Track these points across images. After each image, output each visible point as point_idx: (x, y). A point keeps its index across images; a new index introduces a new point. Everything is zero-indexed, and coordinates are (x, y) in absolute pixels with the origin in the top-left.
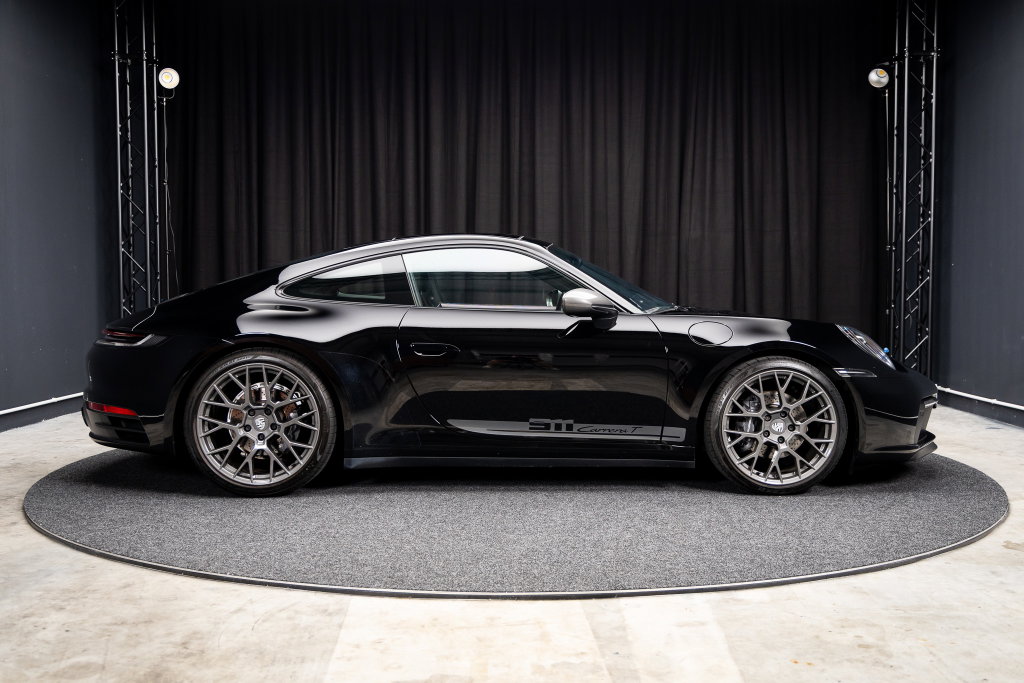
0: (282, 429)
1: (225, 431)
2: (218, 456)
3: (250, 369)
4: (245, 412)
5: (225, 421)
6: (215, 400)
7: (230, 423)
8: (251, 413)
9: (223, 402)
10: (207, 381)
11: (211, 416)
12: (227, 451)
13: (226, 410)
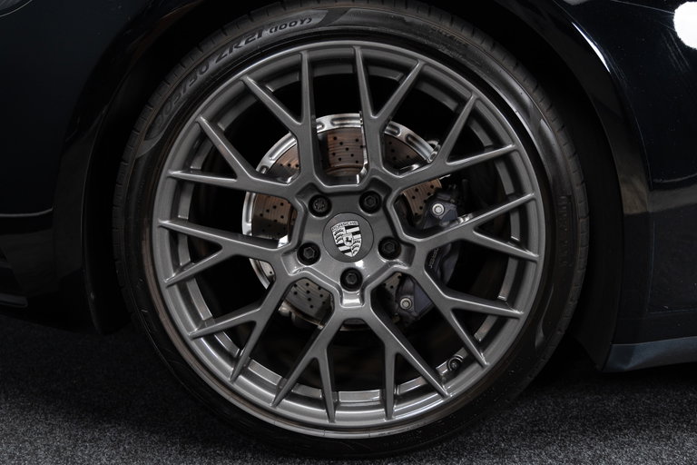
0: (420, 257)
1: (239, 263)
2: (225, 341)
3: (314, 64)
4: (301, 205)
5: (236, 229)
6: (206, 169)
7: (253, 238)
8: (319, 206)
9: (229, 172)
10: (174, 106)
11: (197, 218)
12: (251, 325)
13: (237, 197)
